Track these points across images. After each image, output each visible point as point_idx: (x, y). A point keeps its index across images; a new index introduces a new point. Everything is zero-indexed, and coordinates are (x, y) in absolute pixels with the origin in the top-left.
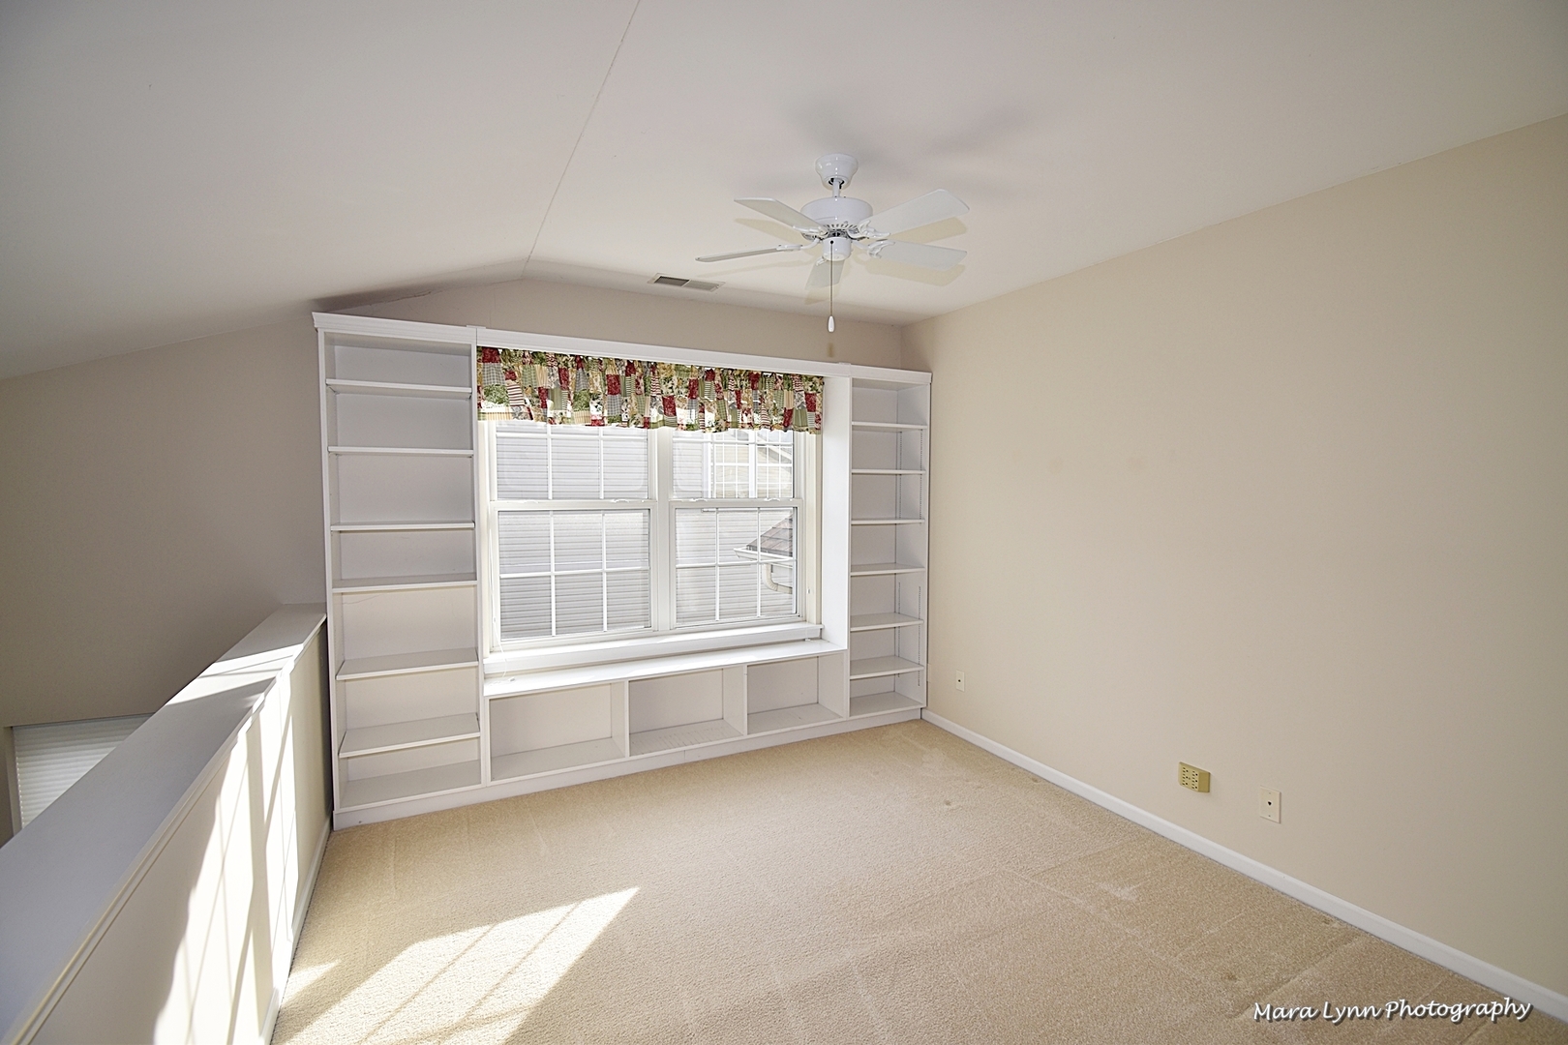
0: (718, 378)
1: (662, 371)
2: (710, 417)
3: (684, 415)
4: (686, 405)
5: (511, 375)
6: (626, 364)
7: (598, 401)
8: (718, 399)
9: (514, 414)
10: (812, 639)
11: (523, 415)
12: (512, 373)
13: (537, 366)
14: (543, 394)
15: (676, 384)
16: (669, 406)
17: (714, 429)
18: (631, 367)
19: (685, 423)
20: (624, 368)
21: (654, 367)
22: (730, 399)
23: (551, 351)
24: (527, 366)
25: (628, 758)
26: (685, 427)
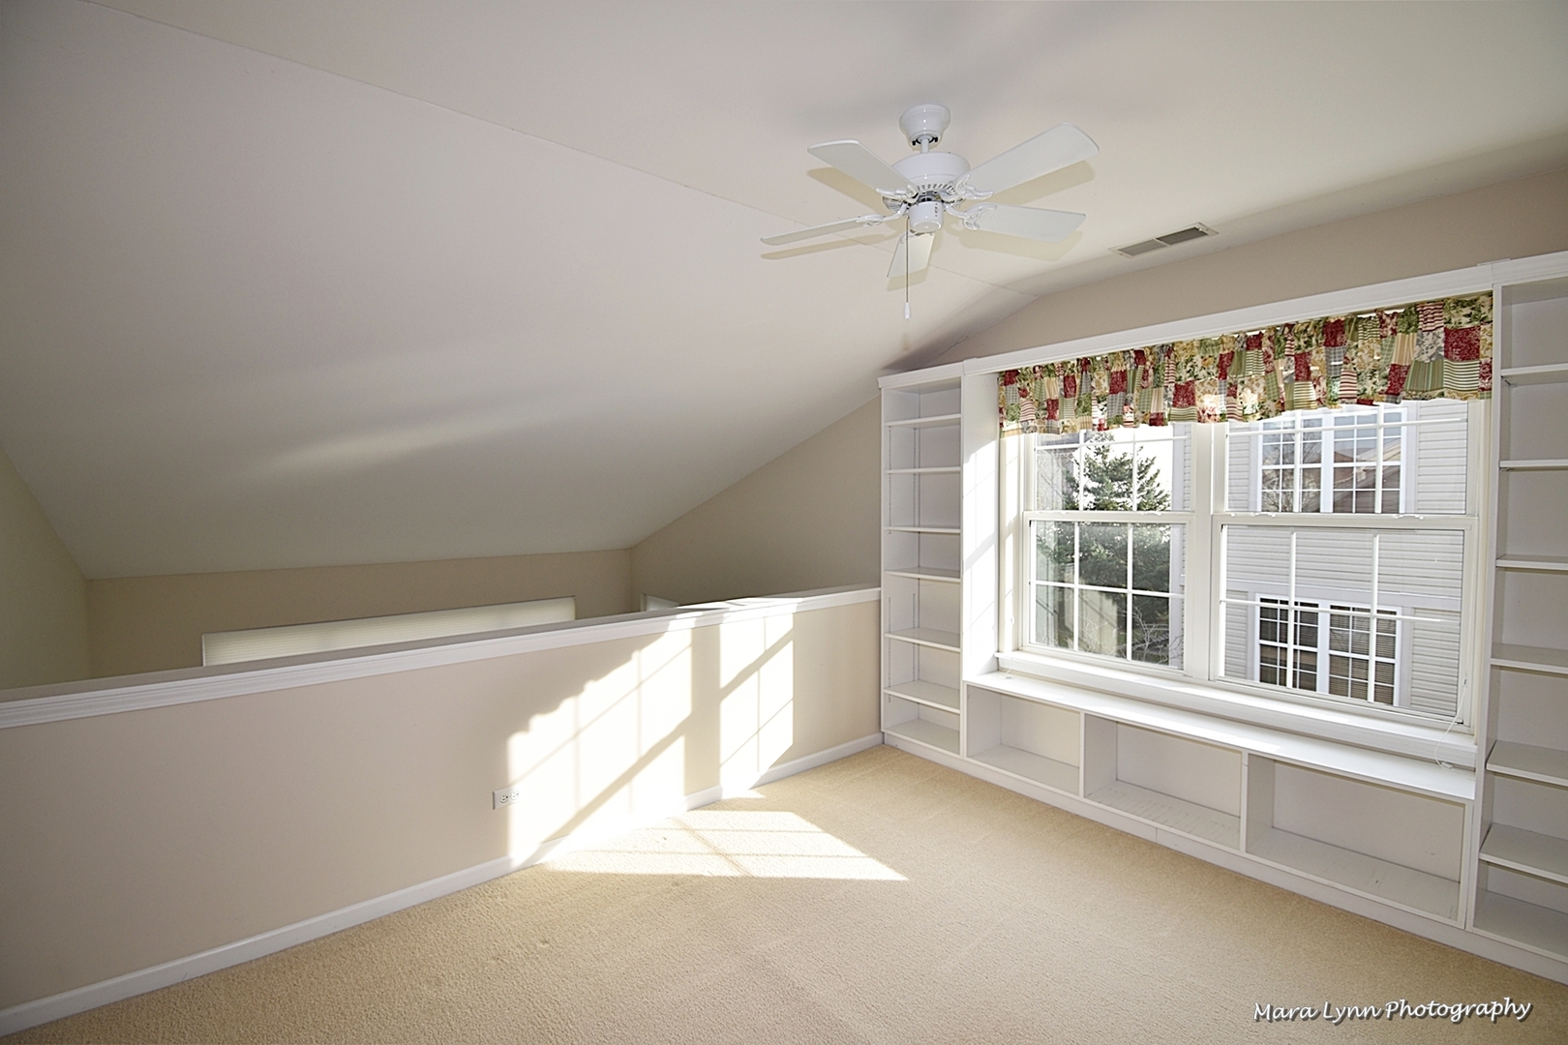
0: (1266, 342)
1: (1181, 352)
2: (1250, 399)
3: (1212, 401)
4: (1217, 389)
5: (1024, 393)
6: (1133, 355)
7: (1105, 403)
8: (1267, 372)
9: (1023, 429)
10: (1455, 766)
11: (1031, 429)
12: (1025, 390)
13: (1046, 379)
14: (1052, 407)
15: (1200, 364)
16: (1185, 394)
17: (1258, 416)
18: (1140, 355)
19: (1218, 412)
20: (1132, 360)
21: (1168, 350)
22: (1284, 368)
23: (1057, 360)
24: (1038, 381)
25: (1081, 797)
26: (1218, 417)
